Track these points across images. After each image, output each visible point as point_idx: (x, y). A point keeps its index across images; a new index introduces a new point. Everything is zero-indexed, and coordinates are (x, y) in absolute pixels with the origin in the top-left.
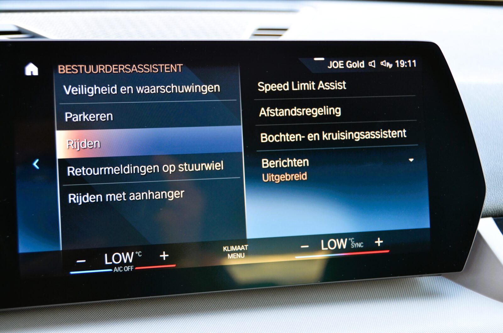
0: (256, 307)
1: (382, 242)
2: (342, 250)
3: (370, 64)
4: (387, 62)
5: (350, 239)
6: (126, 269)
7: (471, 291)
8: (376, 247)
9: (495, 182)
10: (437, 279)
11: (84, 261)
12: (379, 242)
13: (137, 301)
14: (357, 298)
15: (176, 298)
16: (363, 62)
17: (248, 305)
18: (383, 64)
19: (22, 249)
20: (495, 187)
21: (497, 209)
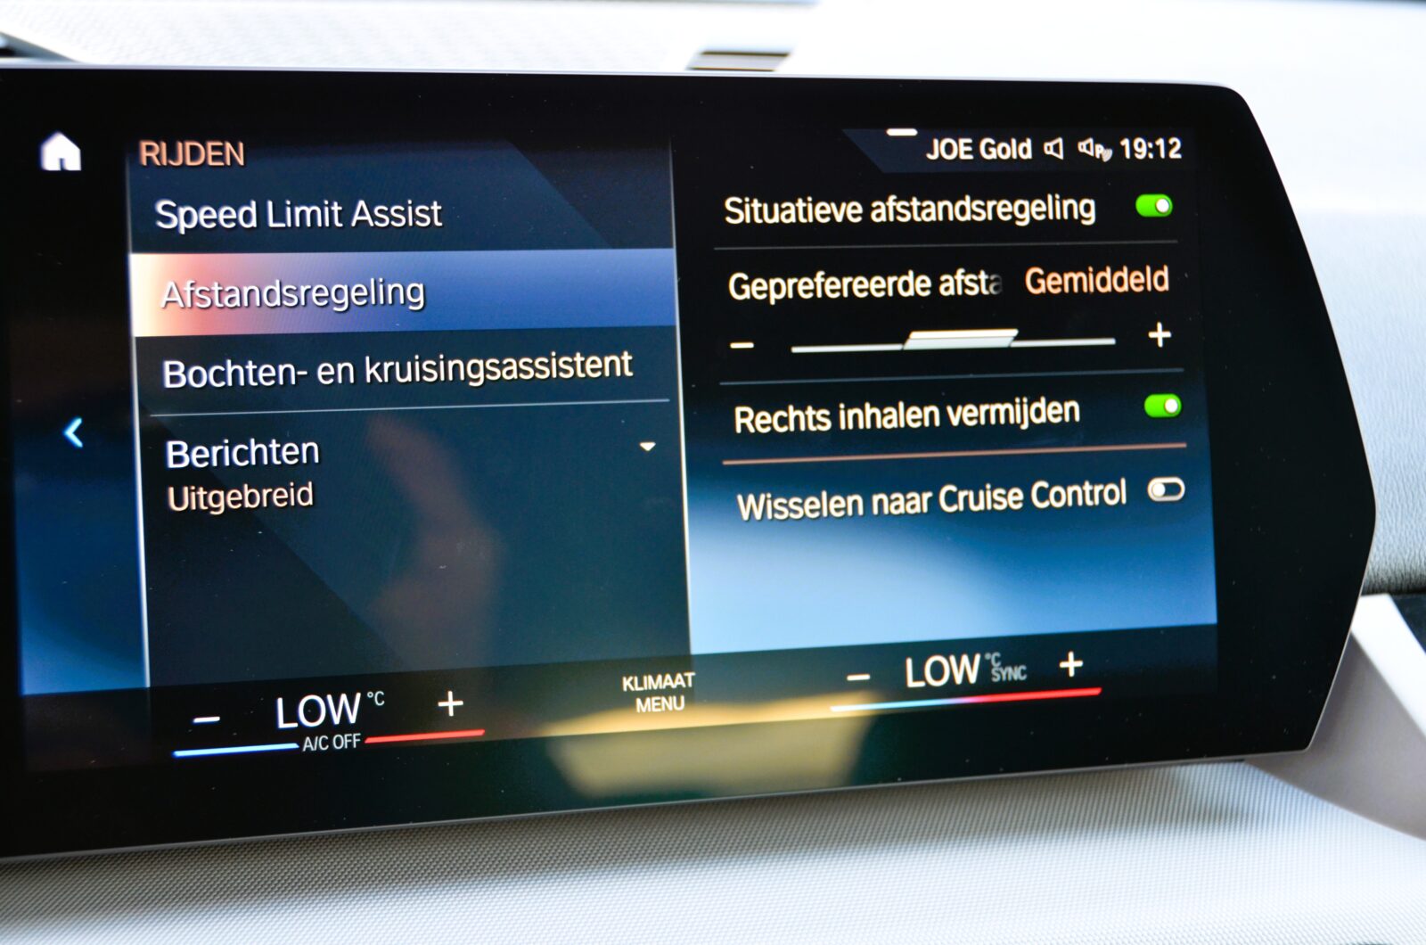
1: (1080, 664)
2: (966, 689)
3: (1049, 148)
4: (1096, 142)
5: (988, 656)
6: (338, 743)
7: (1331, 806)
8: (1062, 680)
9: (1396, 492)
10: (1233, 772)
11: (217, 719)
12: (1071, 664)
13: (370, 836)
15: (481, 828)
16: (1028, 144)
18: (1085, 150)
19: (34, 683)
21: (1403, 571)
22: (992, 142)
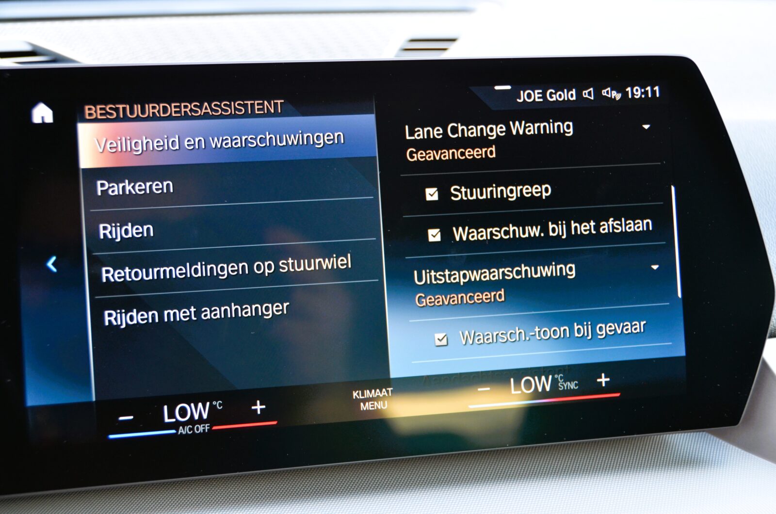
1: (608, 379)
2: (544, 394)
4: (612, 90)
5: (556, 376)
6: (198, 430)
8: (599, 389)
11: (131, 417)
12: (603, 380)
13: (218, 480)
15: (278, 474)
16: (574, 92)
18: (606, 94)
19: (33, 400)
22: (554, 91)
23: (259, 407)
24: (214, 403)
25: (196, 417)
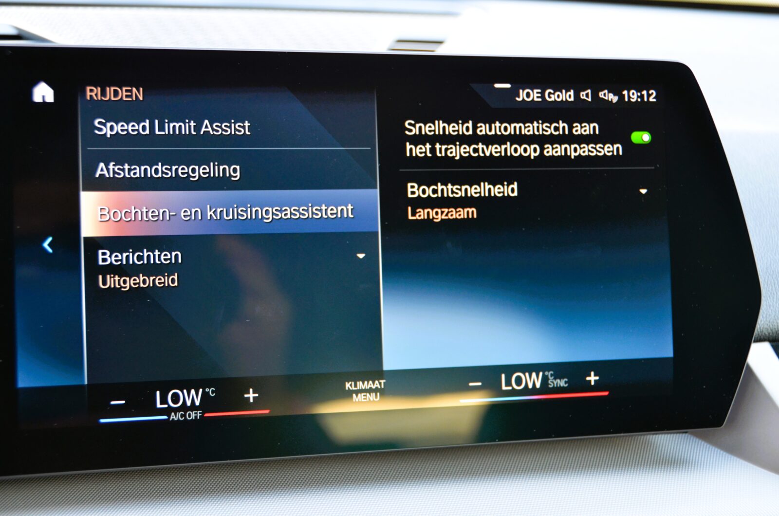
0: (396, 479)
1: (597, 378)
2: (534, 391)
3: (583, 95)
4: (609, 92)
5: (546, 373)
6: (190, 416)
7: (735, 458)
8: (588, 387)
10: (681, 438)
11: (123, 402)
12: (593, 378)
13: (206, 468)
14: (556, 467)
15: (267, 463)
16: (572, 93)
17: (383, 476)
18: (603, 97)
19: (24, 381)
20: (774, 294)
21: (777, 329)
22: (552, 91)
23: (251, 395)
24: (207, 390)
25: (189, 403)
